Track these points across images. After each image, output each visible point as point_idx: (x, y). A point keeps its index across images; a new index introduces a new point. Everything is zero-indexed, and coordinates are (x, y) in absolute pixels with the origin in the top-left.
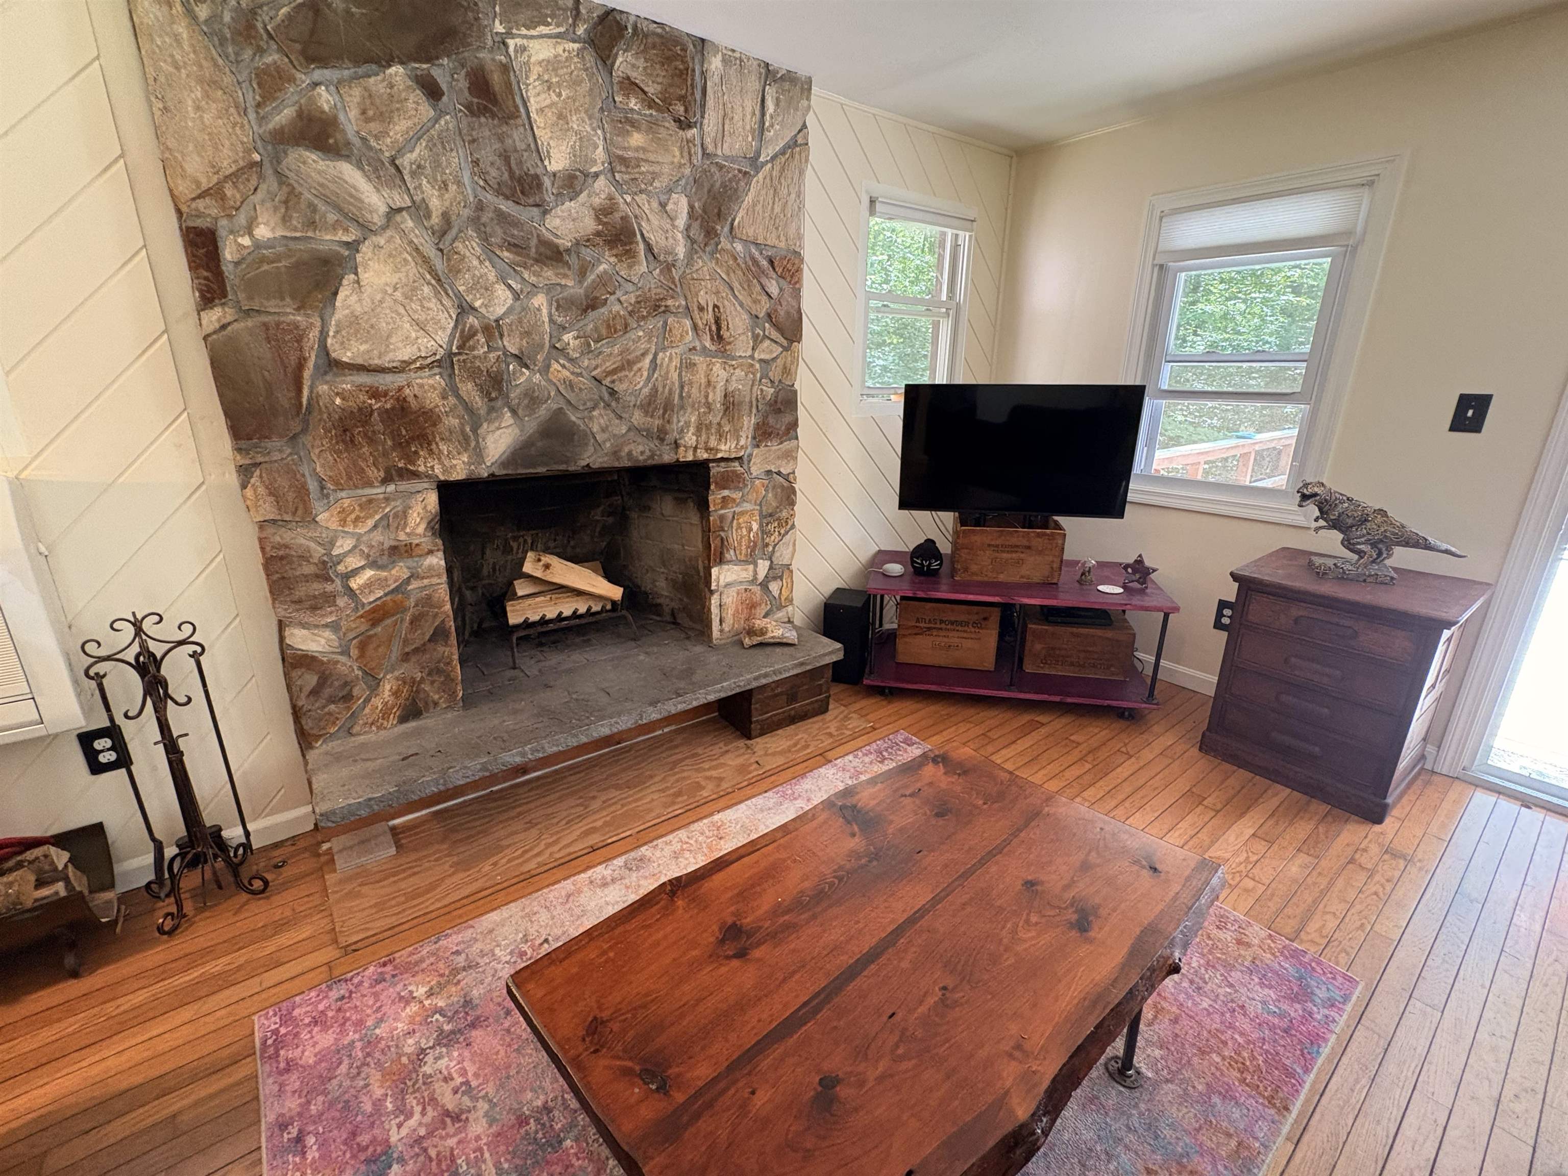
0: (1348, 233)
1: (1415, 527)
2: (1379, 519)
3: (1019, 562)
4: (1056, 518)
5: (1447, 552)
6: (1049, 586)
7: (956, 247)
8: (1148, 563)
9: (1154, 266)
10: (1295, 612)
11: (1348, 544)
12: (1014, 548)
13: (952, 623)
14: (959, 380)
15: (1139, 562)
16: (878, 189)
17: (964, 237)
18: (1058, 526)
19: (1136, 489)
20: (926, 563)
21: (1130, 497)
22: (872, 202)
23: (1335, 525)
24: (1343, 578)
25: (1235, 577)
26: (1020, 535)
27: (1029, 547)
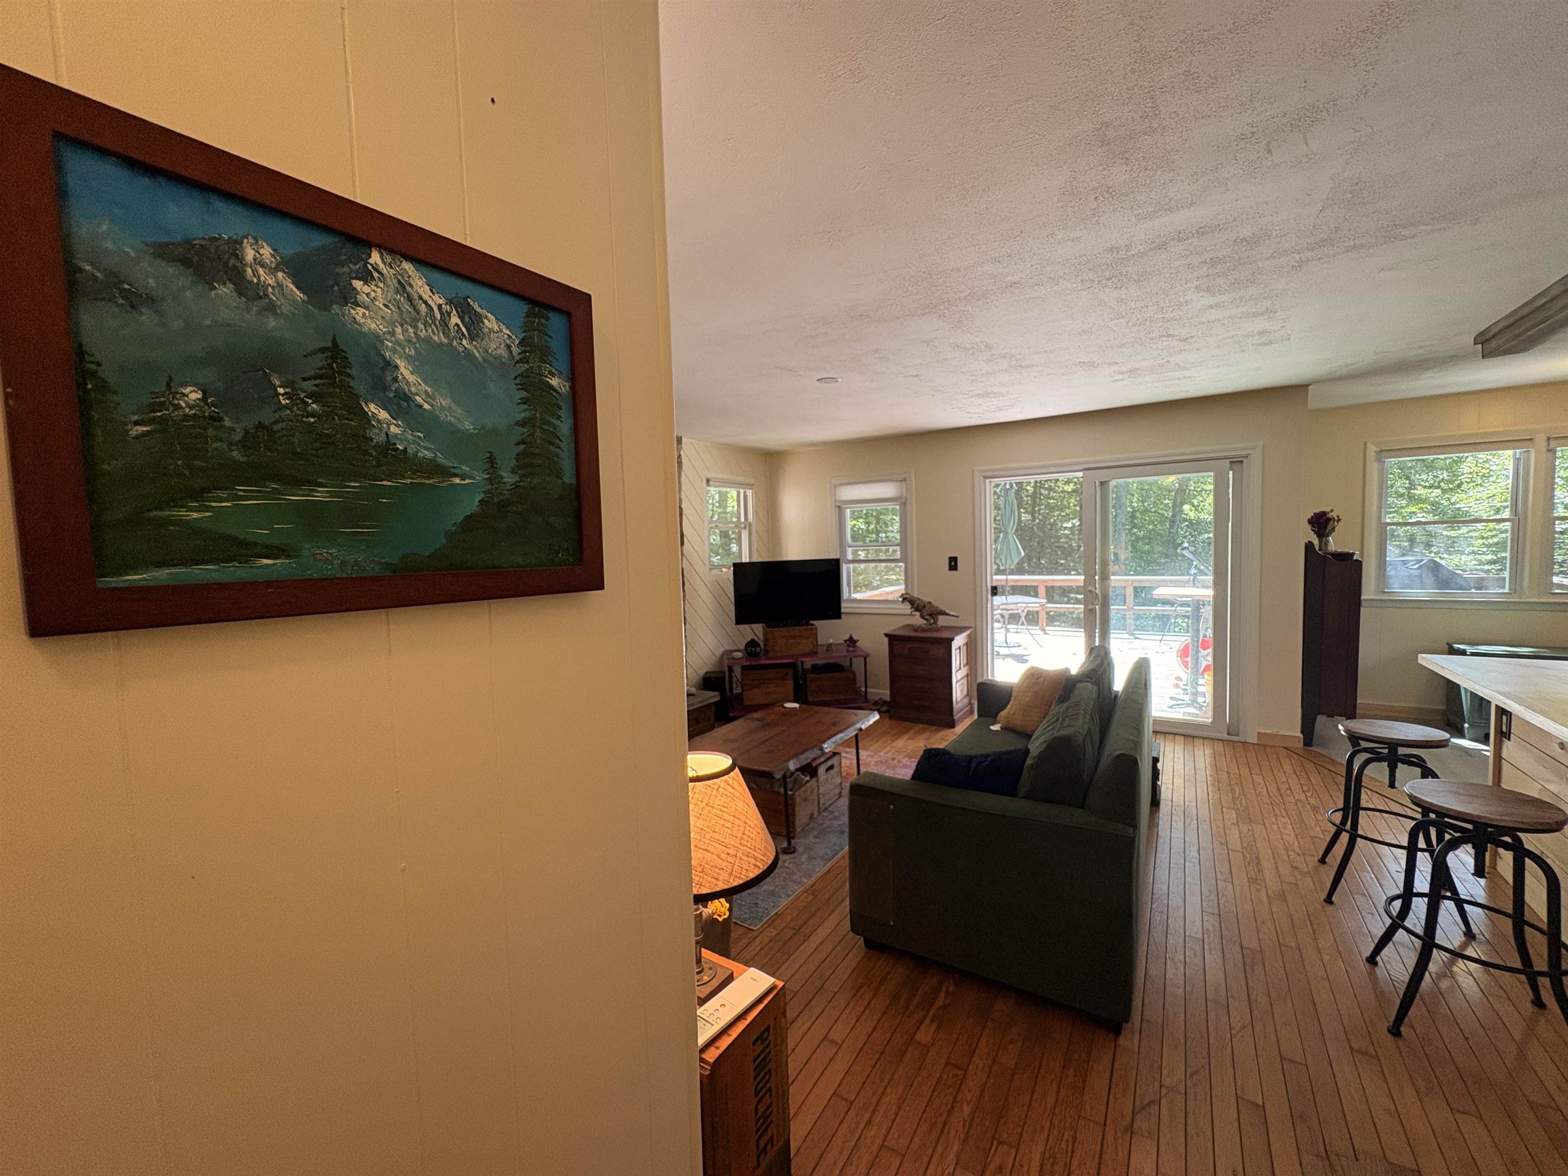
0: (901, 497)
1: (942, 607)
2: (929, 605)
3: (798, 644)
4: (812, 622)
5: (953, 616)
6: (813, 654)
7: (745, 497)
8: (855, 638)
9: (835, 506)
10: (909, 645)
11: (922, 617)
12: (795, 637)
13: (770, 679)
14: (755, 560)
15: (851, 638)
16: (710, 475)
17: (749, 493)
18: (812, 625)
19: (845, 607)
20: (753, 649)
21: (843, 610)
22: (708, 481)
23: (917, 610)
24: (923, 630)
25: (886, 635)
26: (797, 630)
27: (801, 636)
